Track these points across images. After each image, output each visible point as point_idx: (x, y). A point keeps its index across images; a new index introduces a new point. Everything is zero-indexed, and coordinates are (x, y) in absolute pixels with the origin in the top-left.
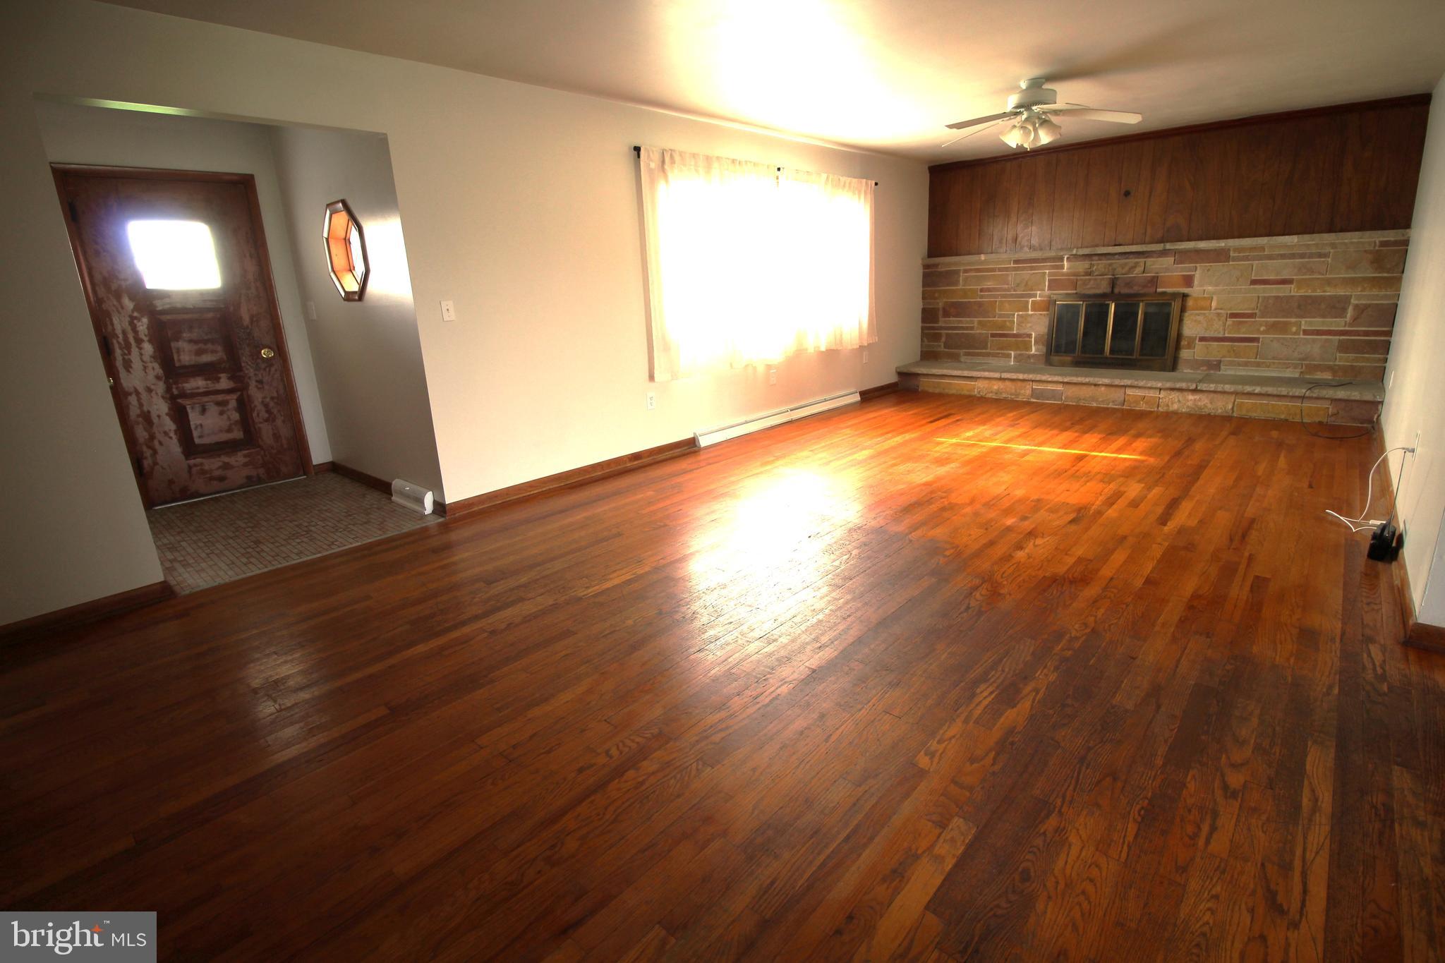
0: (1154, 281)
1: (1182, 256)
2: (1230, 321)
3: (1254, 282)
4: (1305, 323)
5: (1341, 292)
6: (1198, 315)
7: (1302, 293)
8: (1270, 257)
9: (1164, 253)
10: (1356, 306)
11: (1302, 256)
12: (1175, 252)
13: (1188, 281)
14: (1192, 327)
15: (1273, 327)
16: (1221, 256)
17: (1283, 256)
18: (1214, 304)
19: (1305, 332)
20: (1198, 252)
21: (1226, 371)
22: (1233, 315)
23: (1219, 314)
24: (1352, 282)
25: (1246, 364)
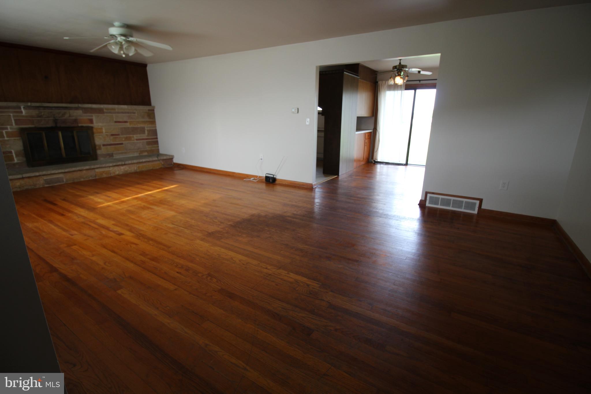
0: (76, 121)
1: (86, 110)
2: (112, 137)
3: (116, 122)
4: (135, 137)
5: (142, 125)
6: (100, 135)
7: (132, 126)
8: (118, 113)
9: (77, 109)
10: (148, 130)
11: (128, 113)
12: (82, 109)
13: (91, 121)
14: (98, 141)
15: (127, 139)
16: (101, 111)
17: (122, 113)
18: (104, 131)
19: (137, 140)
20: (92, 109)
21: (116, 157)
22: (112, 135)
23: (107, 135)
24: (144, 122)
25: (122, 153)
